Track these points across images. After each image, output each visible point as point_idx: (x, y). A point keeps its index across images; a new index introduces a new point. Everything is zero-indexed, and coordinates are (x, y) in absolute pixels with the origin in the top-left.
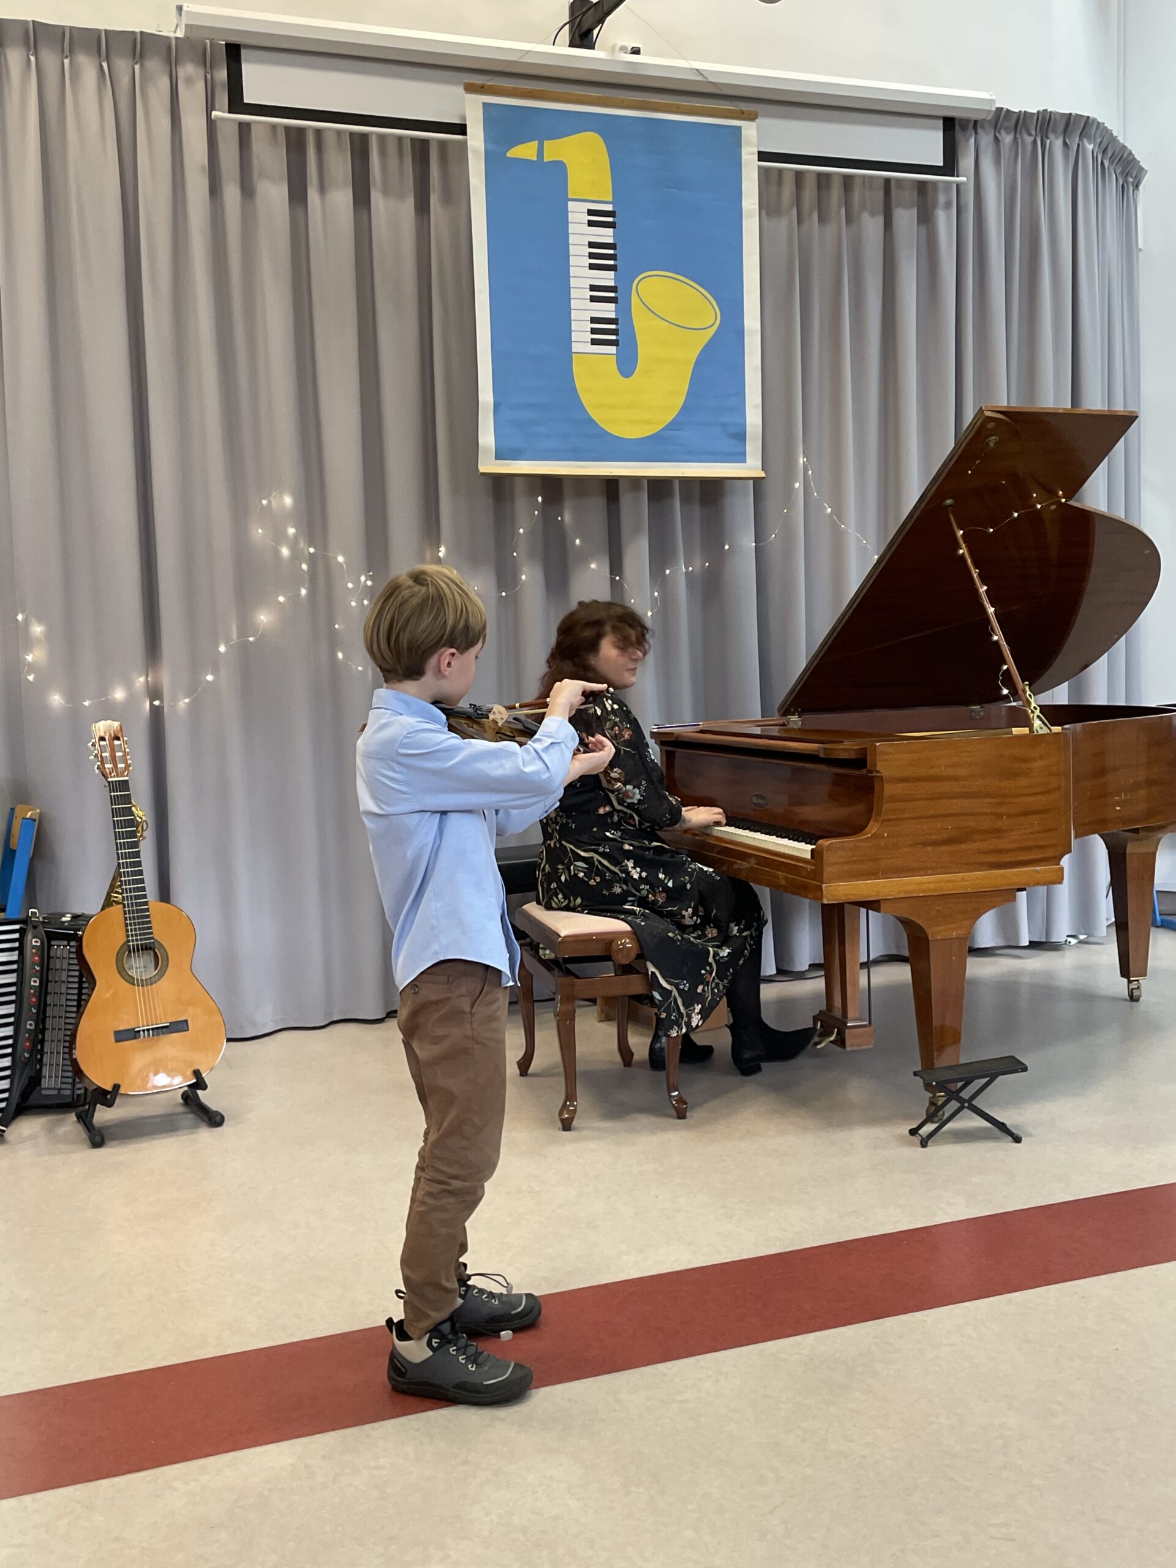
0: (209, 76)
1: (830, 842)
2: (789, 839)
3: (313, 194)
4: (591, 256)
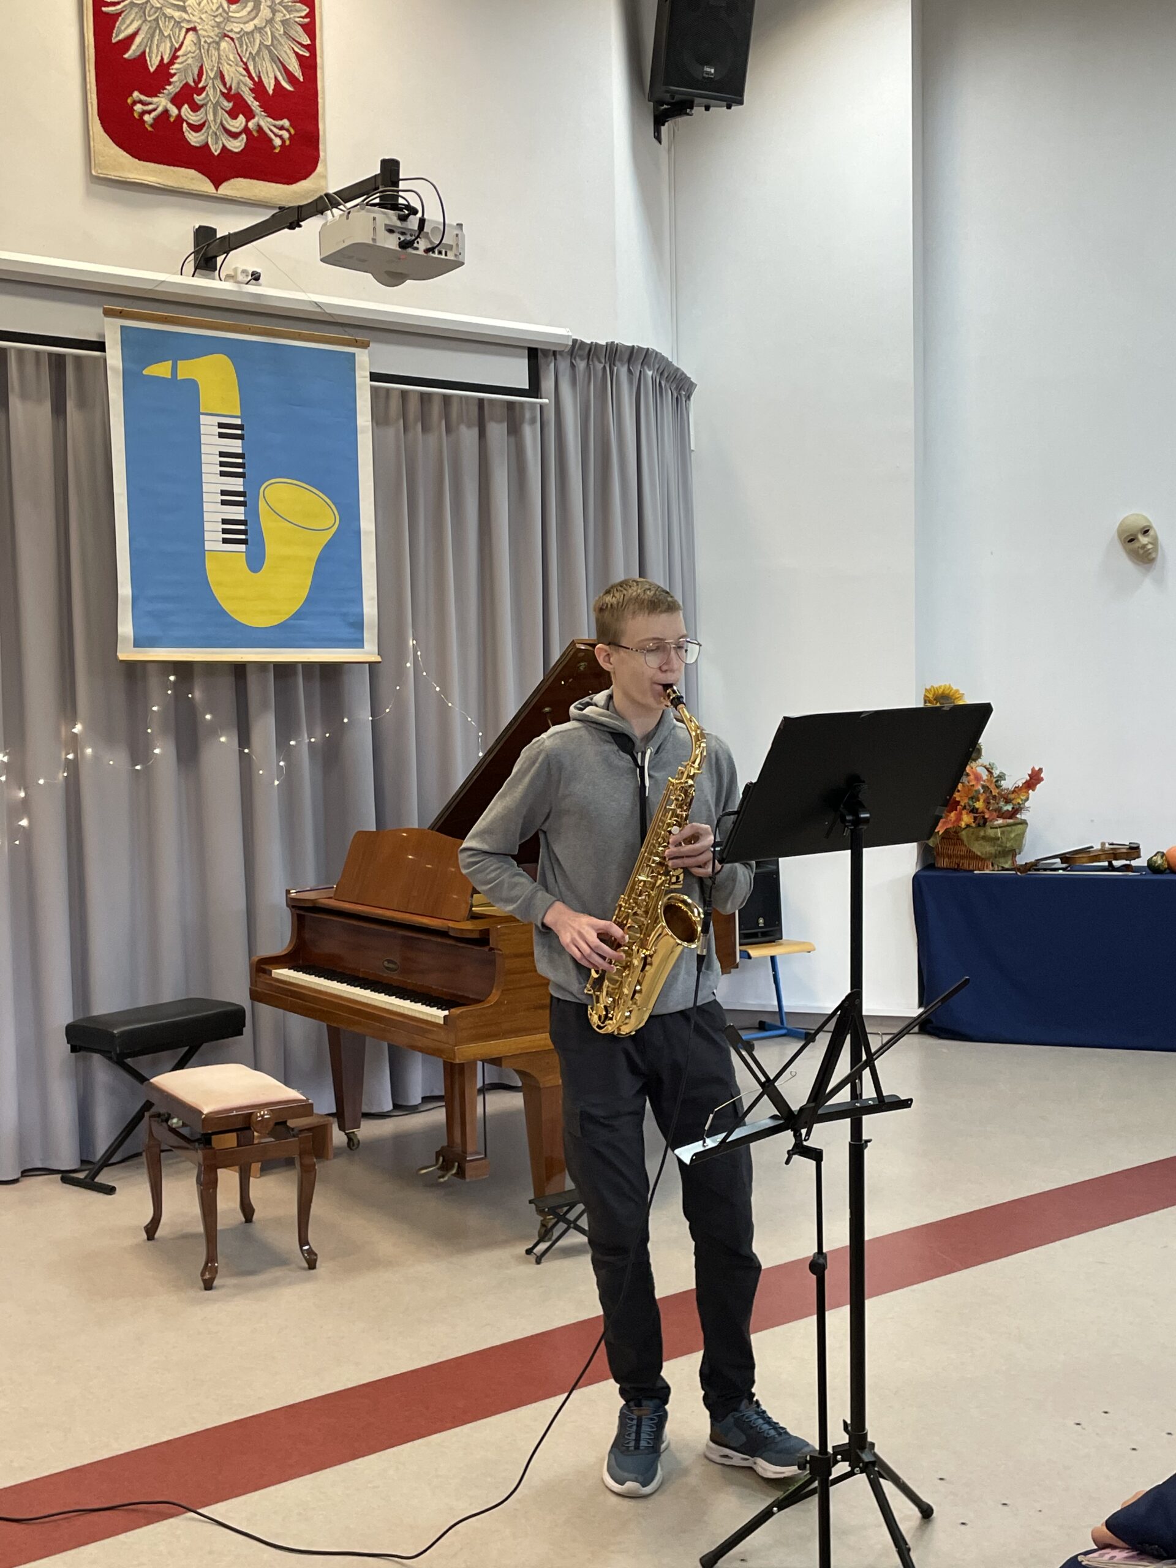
4: (222, 464)
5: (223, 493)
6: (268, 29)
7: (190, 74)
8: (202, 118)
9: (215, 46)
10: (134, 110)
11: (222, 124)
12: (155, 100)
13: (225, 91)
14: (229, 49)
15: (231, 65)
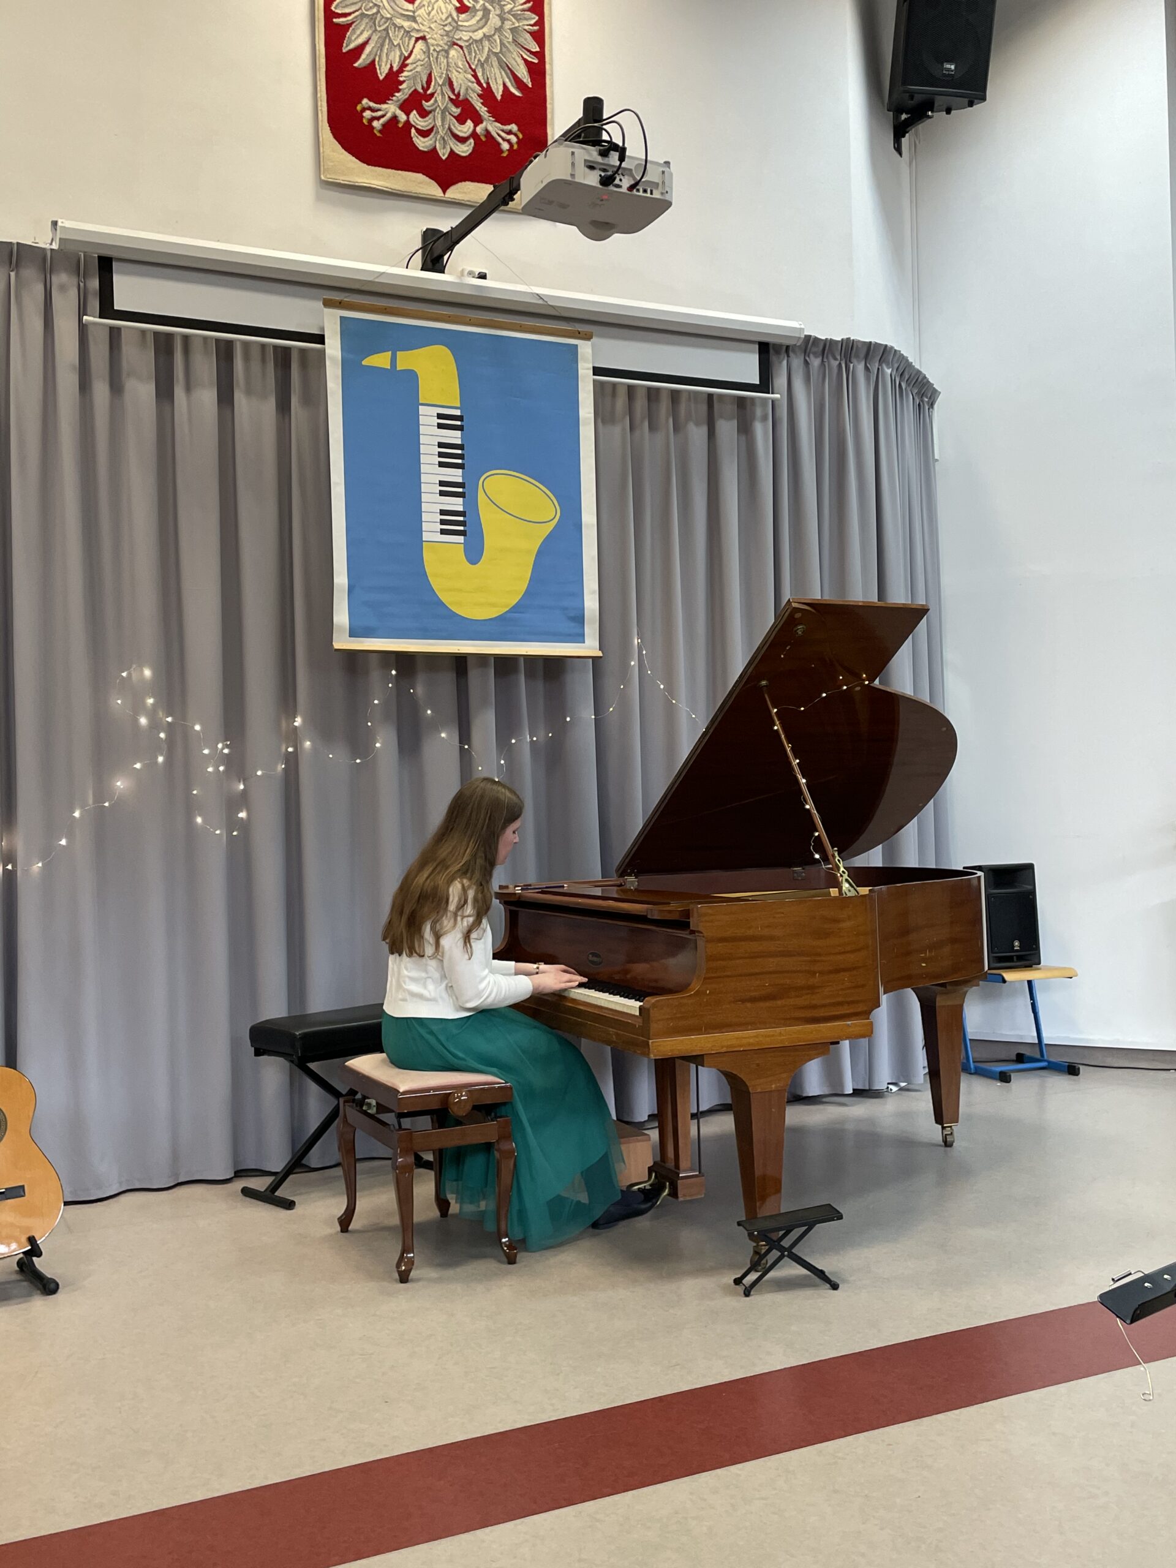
0: (82, 285)
1: (657, 999)
2: (621, 996)
3: (179, 392)
4: (441, 455)
5: (442, 483)
6: (496, 37)
7: (419, 81)
8: (430, 123)
9: (443, 53)
10: (363, 117)
11: (449, 129)
12: (384, 106)
13: (454, 97)
14: (458, 59)
15: (460, 73)
